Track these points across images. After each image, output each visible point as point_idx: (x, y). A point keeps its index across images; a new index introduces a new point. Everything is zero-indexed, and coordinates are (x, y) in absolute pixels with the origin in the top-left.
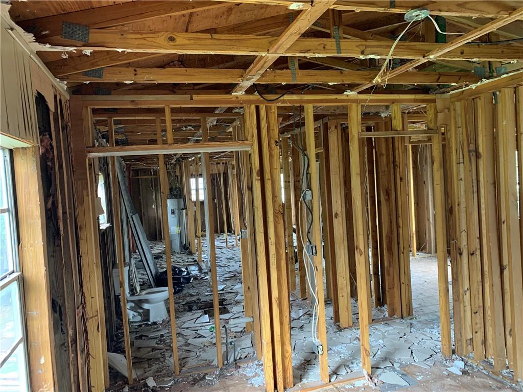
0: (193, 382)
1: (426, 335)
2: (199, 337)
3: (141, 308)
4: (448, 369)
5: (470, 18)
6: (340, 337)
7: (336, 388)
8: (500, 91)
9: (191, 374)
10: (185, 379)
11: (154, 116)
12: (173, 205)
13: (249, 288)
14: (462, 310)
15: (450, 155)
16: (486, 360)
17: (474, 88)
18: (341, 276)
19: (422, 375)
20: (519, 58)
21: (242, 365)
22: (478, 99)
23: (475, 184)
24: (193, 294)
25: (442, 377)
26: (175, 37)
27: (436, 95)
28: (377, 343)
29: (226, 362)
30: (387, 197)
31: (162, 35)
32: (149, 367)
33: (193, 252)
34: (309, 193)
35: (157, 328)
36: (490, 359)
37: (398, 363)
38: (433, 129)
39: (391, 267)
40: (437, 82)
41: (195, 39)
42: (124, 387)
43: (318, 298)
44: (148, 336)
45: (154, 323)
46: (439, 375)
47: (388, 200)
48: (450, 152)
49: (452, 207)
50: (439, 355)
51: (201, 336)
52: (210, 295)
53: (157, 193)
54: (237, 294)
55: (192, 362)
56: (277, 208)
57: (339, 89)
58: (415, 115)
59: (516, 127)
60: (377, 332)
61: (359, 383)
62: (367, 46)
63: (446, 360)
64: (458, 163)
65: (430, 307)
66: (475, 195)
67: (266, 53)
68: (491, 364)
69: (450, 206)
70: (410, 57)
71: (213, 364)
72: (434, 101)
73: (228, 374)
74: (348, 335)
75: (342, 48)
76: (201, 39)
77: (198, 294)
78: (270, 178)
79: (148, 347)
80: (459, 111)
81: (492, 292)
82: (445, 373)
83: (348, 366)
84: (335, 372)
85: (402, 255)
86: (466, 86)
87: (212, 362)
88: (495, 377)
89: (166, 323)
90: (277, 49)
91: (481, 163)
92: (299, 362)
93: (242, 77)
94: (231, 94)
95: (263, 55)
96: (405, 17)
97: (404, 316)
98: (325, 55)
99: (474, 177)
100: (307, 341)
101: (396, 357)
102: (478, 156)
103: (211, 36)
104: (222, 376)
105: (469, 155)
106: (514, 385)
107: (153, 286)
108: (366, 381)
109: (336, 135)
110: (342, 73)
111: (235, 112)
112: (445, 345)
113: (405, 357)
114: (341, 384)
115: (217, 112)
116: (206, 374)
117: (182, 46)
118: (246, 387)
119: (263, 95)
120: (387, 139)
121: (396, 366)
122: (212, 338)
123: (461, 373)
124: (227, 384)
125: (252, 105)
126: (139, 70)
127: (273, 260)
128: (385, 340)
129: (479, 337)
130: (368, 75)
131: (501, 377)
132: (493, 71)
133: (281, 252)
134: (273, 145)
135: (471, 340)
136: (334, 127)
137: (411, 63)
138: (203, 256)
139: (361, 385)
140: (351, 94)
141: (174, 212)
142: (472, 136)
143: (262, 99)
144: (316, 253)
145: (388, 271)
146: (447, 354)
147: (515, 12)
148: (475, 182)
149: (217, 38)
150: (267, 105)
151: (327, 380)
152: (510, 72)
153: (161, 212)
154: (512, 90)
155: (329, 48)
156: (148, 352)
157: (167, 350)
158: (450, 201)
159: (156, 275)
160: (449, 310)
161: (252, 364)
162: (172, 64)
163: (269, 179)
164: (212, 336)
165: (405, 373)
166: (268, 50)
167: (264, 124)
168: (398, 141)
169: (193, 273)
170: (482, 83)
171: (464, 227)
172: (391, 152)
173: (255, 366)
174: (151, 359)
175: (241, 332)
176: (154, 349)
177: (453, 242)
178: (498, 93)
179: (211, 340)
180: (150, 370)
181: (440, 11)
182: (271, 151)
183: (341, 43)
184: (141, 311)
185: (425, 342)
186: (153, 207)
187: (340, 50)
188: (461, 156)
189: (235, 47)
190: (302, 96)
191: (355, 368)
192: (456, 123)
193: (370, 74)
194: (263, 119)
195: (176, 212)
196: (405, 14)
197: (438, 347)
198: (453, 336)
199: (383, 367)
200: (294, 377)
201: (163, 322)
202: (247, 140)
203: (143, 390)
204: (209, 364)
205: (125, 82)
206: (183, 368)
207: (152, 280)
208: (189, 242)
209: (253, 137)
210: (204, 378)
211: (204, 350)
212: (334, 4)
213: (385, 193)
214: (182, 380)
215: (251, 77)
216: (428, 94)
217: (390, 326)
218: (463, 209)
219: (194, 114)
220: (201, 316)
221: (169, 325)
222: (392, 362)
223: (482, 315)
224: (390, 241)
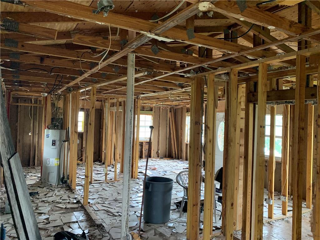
12: (55, 136)
33: (72, 188)
53: (35, 121)
153: (37, 140)
186: (30, 134)
208: (68, 176)
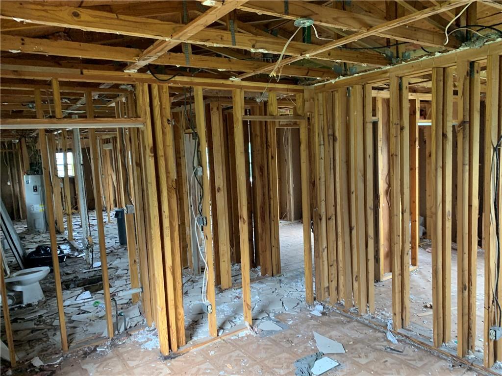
0: (84, 356)
1: (292, 288)
2: (82, 313)
3: (13, 291)
4: (311, 313)
5: (341, 30)
6: (222, 298)
7: (223, 340)
8: (352, 87)
9: (80, 348)
10: (74, 354)
11: (32, 88)
12: (36, 182)
13: (135, 261)
14: (321, 263)
15: (314, 138)
16: (338, 302)
17: (333, 83)
18: (222, 244)
19: (292, 320)
20: (368, 63)
21: (133, 333)
22: (335, 92)
23: (332, 162)
24: (69, 272)
25: (306, 320)
26: (80, 13)
27: (304, 86)
28: (254, 299)
29: (116, 332)
30: (261, 174)
31: (66, 9)
32: (31, 348)
33: (61, 231)
34: (200, 169)
35: (33, 309)
36: (341, 301)
37: (273, 313)
38: (300, 116)
39: (264, 234)
40: (307, 75)
41: (100, 17)
42: (7, 371)
43: (207, 263)
44: (24, 319)
45: (29, 305)
46: (305, 318)
47: (262, 176)
48: (314, 136)
49: (314, 181)
50: (304, 303)
51: (85, 312)
52: (89, 272)
53: (13, 169)
54: (117, 269)
55: (79, 337)
56: (170, 183)
57: (226, 76)
58: (283, 102)
59: (364, 116)
60: (253, 290)
61: (242, 334)
62: (257, 41)
63: (309, 306)
64: (320, 145)
65: (294, 265)
66: (332, 171)
67: (170, 39)
68: (342, 305)
69: (313, 180)
70: (291, 54)
71: (103, 335)
72: (302, 91)
73: (120, 343)
74: (230, 294)
75: (236, 41)
76: (107, 18)
77: (74, 272)
78: (163, 154)
79: (26, 329)
80: (321, 102)
81: (344, 248)
82: (309, 316)
83: (231, 321)
84: (221, 328)
85: (273, 222)
86: (328, 80)
87: (102, 334)
88: (345, 314)
89: (42, 304)
90: (181, 36)
91: (337, 145)
92: (187, 323)
93: (138, 56)
94: (123, 71)
95: (167, 40)
96: (295, 23)
97: (274, 274)
98: (222, 46)
99: (332, 157)
100: (192, 305)
101: (271, 309)
102: (335, 140)
103: (117, 16)
104: (114, 345)
105: (328, 138)
106: (359, 318)
107: (22, 267)
108: (248, 331)
109: (218, 116)
110: (230, 61)
111: (122, 88)
112: (309, 294)
113: (277, 308)
114: (228, 336)
115: (101, 87)
116: (97, 346)
117: (88, 23)
118: (140, 351)
119: (155, 75)
120: (261, 122)
121: (271, 315)
122: (98, 312)
123: (321, 315)
124: (120, 352)
125: (145, 84)
126: (27, 40)
127: (167, 232)
128: (261, 295)
129: (334, 285)
130: (252, 65)
131: (349, 313)
132: (347, 70)
133: (174, 225)
134: (166, 123)
135: (328, 288)
136: (216, 108)
137: (290, 59)
138: (73, 234)
139: (244, 335)
140: (236, 80)
141: (36, 189)
142: (331, 123)
143: (155, 78)
144: (206, 224)
145: (262, 237)
146: (310, 302)
147: (371, 29)
148: (332, 160)
149: (123, 18)
150: (159, 84)
151: (215, 334)
152: (360, 72)
153: (18, 190)
154: (361, 87)
155: (225, 39)
156: (28, 334)
157: (49, 329)
158: (313, 176)
159: (24, 256)
160: (312, 265)
161: (142, 331)
162: (57, 34)
163: (162, 156)
164: (98, 310)
165: (278, 320)
166: (172, 36)
167: (156, 102)
168: (270, 124)
169: (65, 252)
170: (339, 80)
171: (323, 197)
172: (264, 133)
173: (146, 332)
174: (33, 340)
175: (128, 303)
176: (33, 331)
177: (315, 210)
178: (351, 88)
179: (96, 315)
180: (34, 351)
181: (321, 22)
182: (164, 129)
183: (236, 36)
184: (12, 294)
185: (292, 294)
186: (9, 184)
187: (235, 42)
188: (322, 139)
189: (141, 30)
190: (192, 78)
191: (238, 322)
192: (318, 111)
193: (254, 64)
194: (155, 98)
195: (39, 189)
196: (295, 21)
197: (303, 296)
198: (314, 286)
199: (261, 318)
200: (186, 336)
201: (39, 303)
202: (140, 117)
203: (29, 370)
204: (99, 337)
205: (10, 51)
206: (71, 344)
207: (20, 261)
208: (56, 221)
209: (146, 114)
210: (95, 350)
211: (91, 325)
212: (241, 6)
213: (259, 170)
214: (71, 356)
215: (149, 57)
216: (297, 84)
217: (264, 283)
218: (323, 183)
219: (79, 88)
220: (82, 293)
221: (46, 305)
222: (268, 313)
223: (336, 267)
224: (263, 211)
